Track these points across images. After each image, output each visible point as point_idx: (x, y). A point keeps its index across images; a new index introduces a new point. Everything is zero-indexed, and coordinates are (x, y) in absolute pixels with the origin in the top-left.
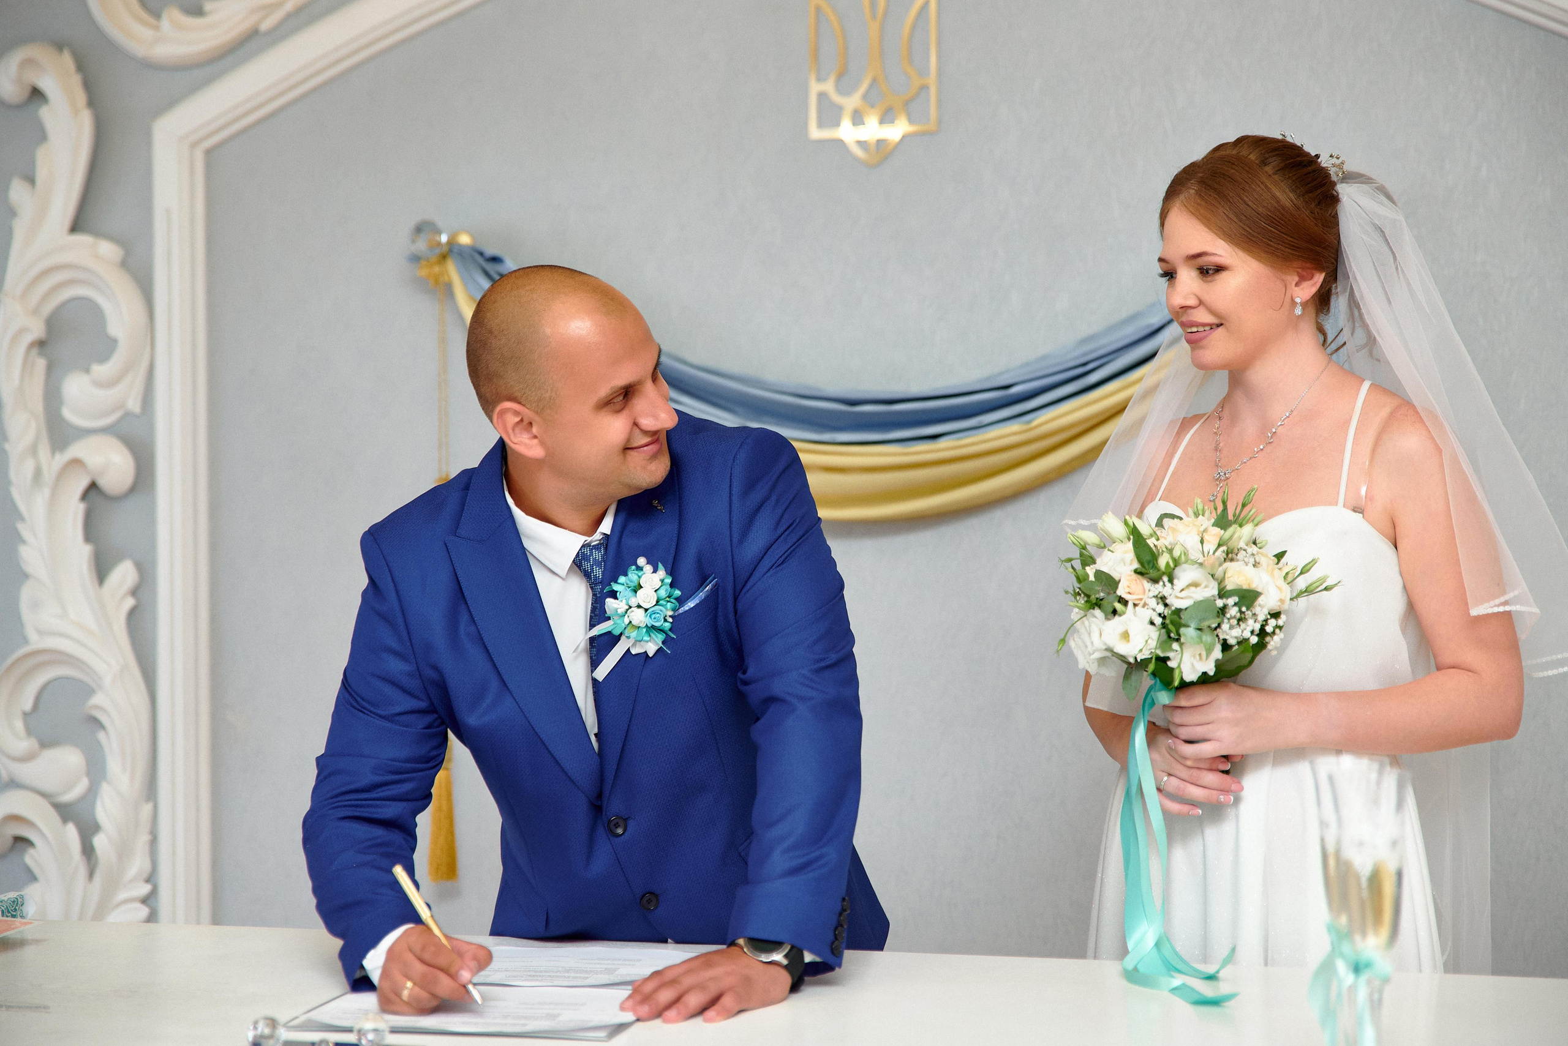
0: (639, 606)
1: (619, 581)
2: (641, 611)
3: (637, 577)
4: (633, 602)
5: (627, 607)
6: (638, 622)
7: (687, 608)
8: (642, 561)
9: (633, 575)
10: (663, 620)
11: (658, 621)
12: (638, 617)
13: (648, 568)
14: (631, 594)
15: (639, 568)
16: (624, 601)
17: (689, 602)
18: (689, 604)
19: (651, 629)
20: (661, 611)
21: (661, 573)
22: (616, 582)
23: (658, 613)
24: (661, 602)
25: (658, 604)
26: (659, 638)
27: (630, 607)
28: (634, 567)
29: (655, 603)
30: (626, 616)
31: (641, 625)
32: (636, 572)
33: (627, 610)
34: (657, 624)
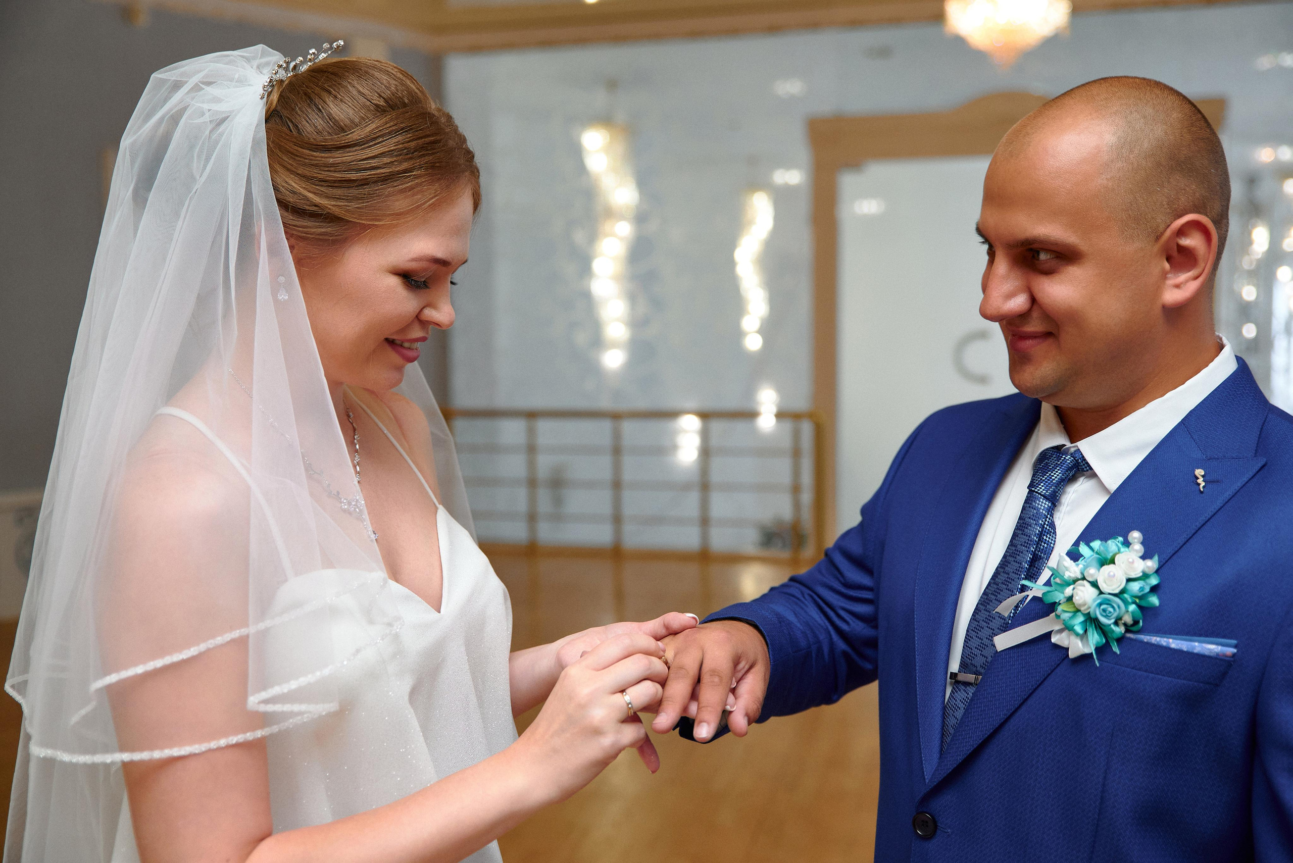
0: (1095, 584)
1: (1092, 544)
2: (1093, 592)
3: (1117, 549)
4: (1092, 572)
5: (1080, 576)
6: (1081, 602)
7: (1164, 644)
8: (1135, 536)
9: (1113, 544)
10: (1113, 621)
11: (1107, 617)
12: (1085, 595)
13: (1138, 547)
14: (1095, 563)
15: (1127, 544)
16: (1081, 566)
17: (1174, 639)
18: (1171, 640)
19: (1091, 621)
20: (1119, 607)
21: (1151, 564)
22: (1088, 544)
23: (1113, 607)
24: (1126, 595)
25: (1121, 596)
26: (1095, 639)
27: (1084, 578)
28: (1121, 539)
29: (1117, 591)
30: (1072, 587)
31: (1082, 609)
32: (1120, 545)
33: (1078, 580)
34: (1103, 620)
